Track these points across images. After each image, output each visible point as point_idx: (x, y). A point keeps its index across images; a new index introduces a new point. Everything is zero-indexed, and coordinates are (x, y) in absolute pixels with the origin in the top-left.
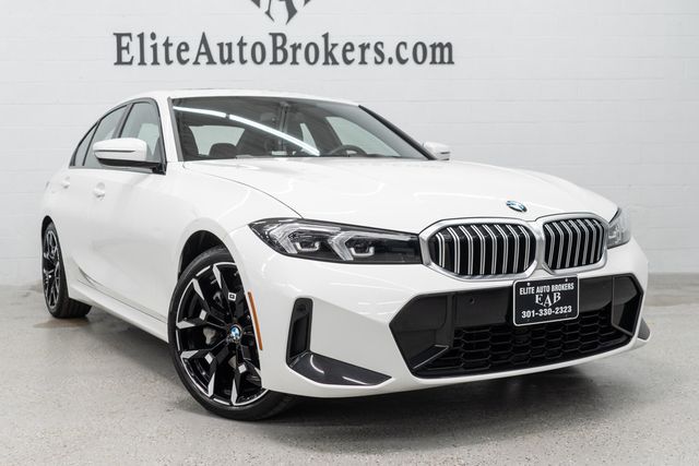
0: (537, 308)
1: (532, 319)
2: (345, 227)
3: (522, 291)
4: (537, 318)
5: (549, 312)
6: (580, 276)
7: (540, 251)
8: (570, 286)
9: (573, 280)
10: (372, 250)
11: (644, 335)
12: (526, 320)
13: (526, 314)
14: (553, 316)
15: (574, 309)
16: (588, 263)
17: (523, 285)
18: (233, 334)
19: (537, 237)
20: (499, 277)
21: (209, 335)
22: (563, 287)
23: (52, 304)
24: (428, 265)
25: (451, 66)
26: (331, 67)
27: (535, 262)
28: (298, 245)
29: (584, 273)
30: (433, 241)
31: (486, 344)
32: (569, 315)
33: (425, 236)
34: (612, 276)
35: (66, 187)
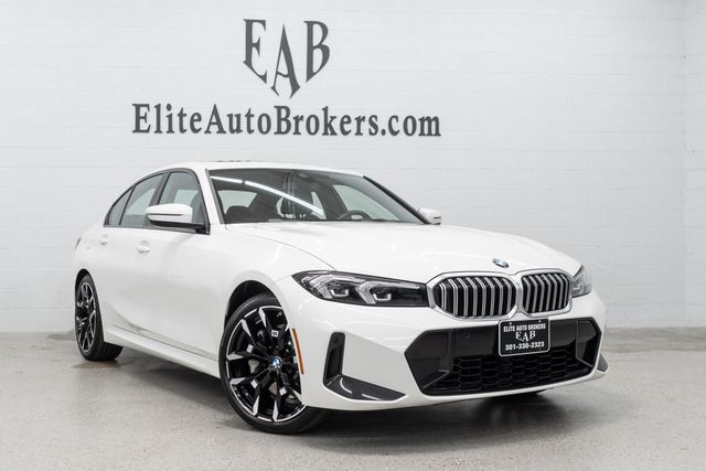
0: (517, 342)
1: (513, 351)
2: (369, 278)
3: (506, 329)
4: (517, 351)
5: (526, 346)
6: (550, 318)
7: (519, 298)
8: (543, 326)
9: (545, 321)
10: (389, 296)
11: (603, 368)
12: (508, 352)
13: (509, 347)
14: (530, 349)
15: (546, 344)
16: (557, 308)
17: (506, 324)
18: (274, 364)
19: (517, 287)
20: (488, 318)
21: (253, 366)
22: (537, 327)
23: (86, 348)
24: (433, 307)
26: (329, 137)
27: (515, 307)
28: (332, 291)
29: (554, 316)
30: (437, 290)
31: (478, 371)
32: (542, 349)
33: (431, 285)
34: (576, 319)
35: (103, 244)
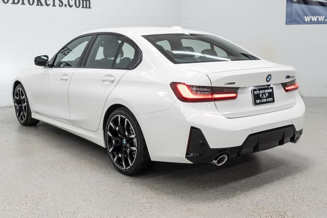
25: (89, 9)
26: (40, 7)
